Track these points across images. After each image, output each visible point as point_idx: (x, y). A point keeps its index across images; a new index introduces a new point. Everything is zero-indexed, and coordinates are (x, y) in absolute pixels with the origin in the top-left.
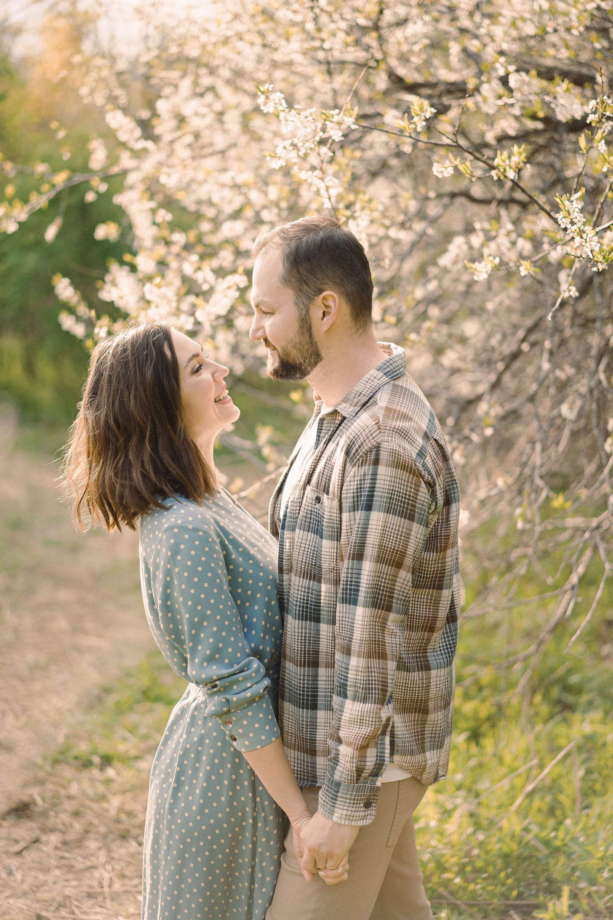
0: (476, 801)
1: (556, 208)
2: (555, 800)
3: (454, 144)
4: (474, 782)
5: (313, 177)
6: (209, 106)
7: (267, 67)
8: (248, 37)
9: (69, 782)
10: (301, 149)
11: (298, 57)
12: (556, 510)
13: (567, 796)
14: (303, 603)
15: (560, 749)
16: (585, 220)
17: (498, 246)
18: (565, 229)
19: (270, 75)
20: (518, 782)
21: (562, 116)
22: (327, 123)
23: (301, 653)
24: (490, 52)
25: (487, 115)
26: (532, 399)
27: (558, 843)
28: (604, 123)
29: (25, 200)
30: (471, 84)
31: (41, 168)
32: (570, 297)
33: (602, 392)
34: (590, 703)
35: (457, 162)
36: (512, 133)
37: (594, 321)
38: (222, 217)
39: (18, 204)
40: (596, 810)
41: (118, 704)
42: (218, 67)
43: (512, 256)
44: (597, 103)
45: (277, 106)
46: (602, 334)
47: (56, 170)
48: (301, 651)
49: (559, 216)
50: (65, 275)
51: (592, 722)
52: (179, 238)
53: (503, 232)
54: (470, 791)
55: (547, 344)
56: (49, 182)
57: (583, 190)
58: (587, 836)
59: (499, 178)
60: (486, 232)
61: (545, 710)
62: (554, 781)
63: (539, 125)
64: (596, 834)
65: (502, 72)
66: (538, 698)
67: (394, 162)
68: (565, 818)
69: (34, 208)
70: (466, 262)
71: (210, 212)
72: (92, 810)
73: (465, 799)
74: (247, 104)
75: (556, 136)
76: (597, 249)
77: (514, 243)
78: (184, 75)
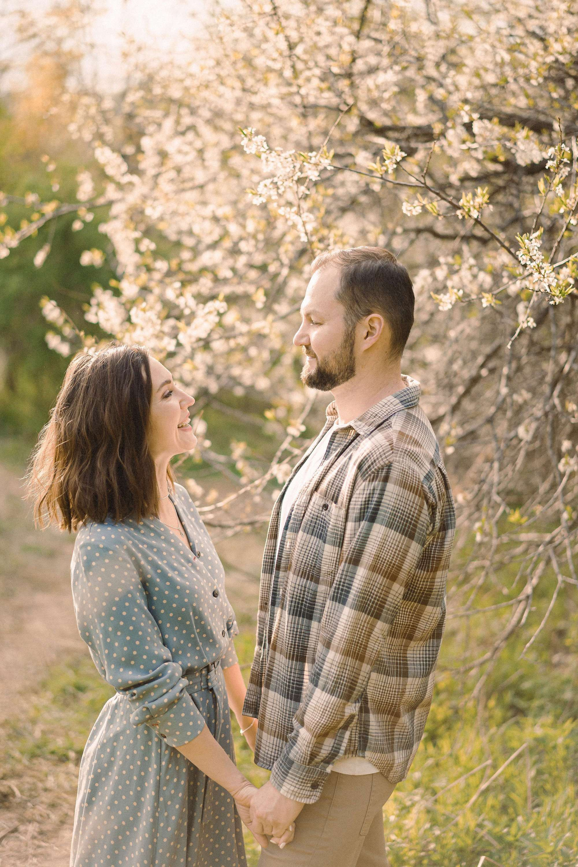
0: (434, 798)
1: (516, 245)
2: (508, 798)
3: (422, 185)
4: (432, 781)
5: (290, 213)
6: (190, 144)
7: (245, 109)
8: (230, 82)
9: (46, 775)
10: (281, 187)
11: (276, 102)
12: (512, 524)
13: (519, 795)
14: (299, 600)
15: (513, 750)
16: (543, 257)
17: (461, 279)
18: (525, 266)
19: (247, 116)
20: (473, 781)
21: (522, 161)
22: (305, 164)
23: (291, 647)
24: (455, 99)
25: (451, 158)
26: (490, 421)
27: (510, 838)
28: (561, 169)
29: (17, 228)
30: (437, 128)
31: (31, 198)
32: (528, 327)
33: (556, 416)
34: (541, 708)
35: (425, 202)
36: (474, 174)
37: (549, 349)
38: (202, 247)
39: (9, 231)
40: (546, 809)
41: (93, 702)
42: (198, 107)
43: (473, 288)
44: (556, 150)
45: (259, 147)
46: (556, 362)
47: (45, 200)
48: (292, 644)
49: (520, 254)
50: (51, 298)
51: (543, 726)
52: (161, 265)
53: (465, 266)
54: (427, 789)
55: (505, 370)
56: (38, 212)
57: (542, 230)
58: (538, 833)
59: (464, 217)
60: (450, 266)
61: (498, 713)
62: (507, 781)
63: (499, 168)
64: (547, 831)
65: (466, 120)
66: (492, 703)
67: (363, 199)
68: (517, 815)
69: (24, 235)
70: (432, 293)
71: (189, 242)
72: (68, 803)
73: (423, 797)
74: (226, 142)
75: (515, 178)
76: (554, 284)
77: (475, 277)
78: (167, 115)
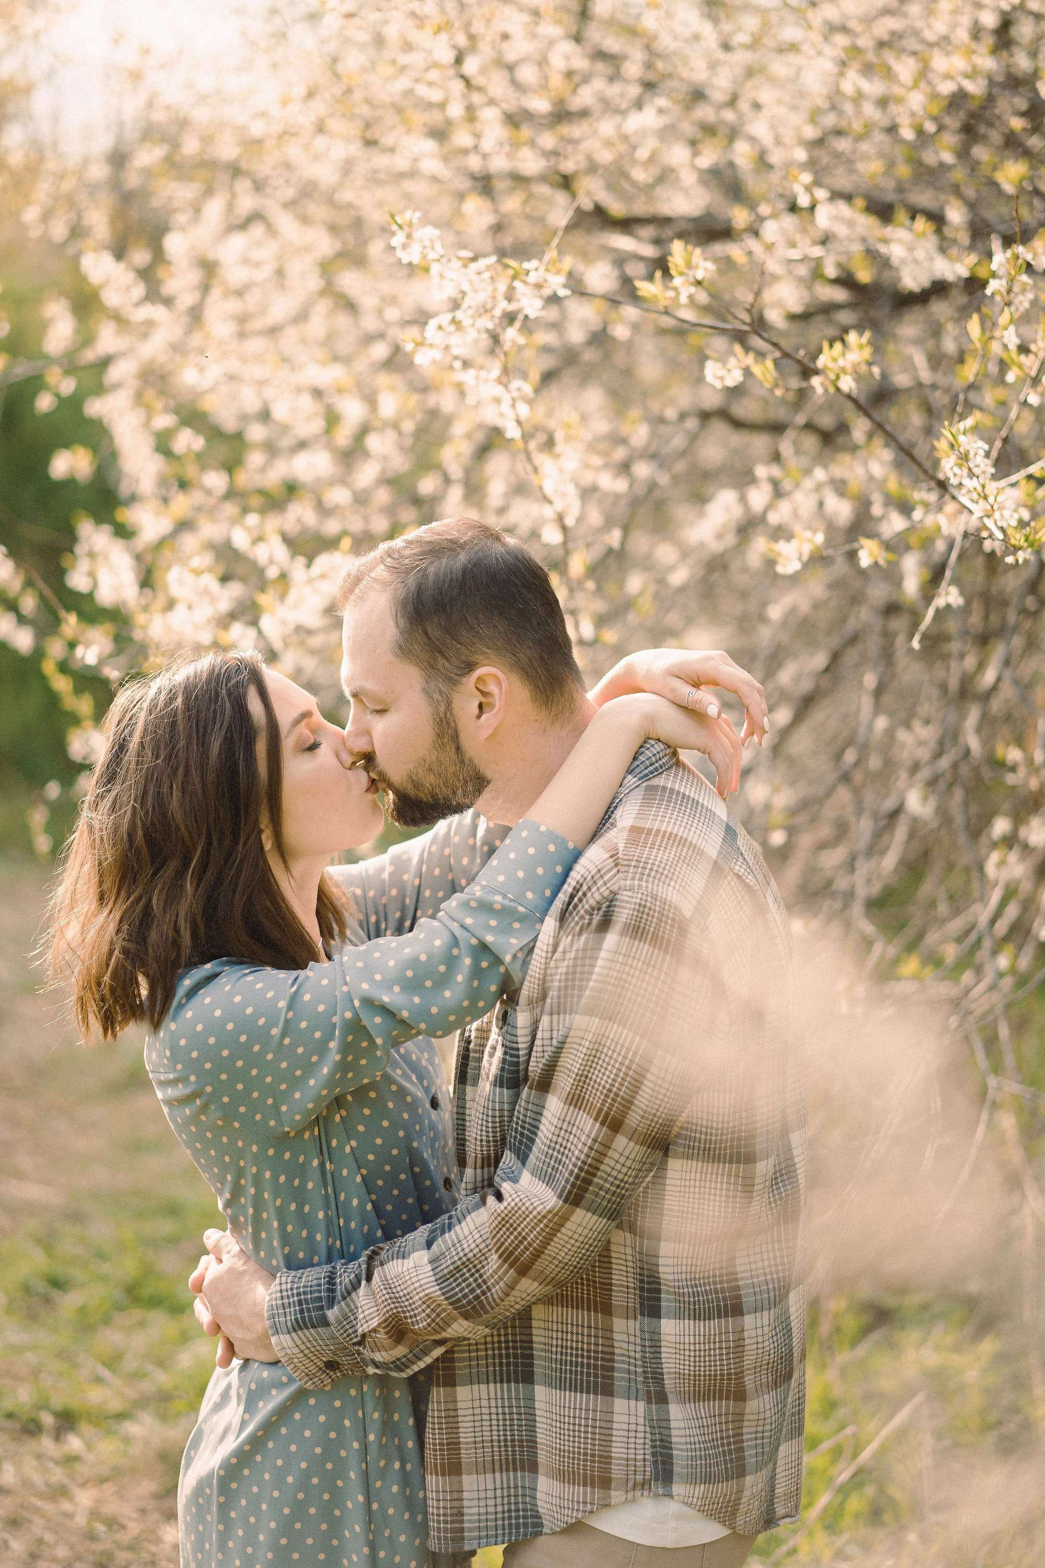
5: (488, 382)
6: (258, 247)
16: (993, 471)
17: (795, 509)
21: (912, 281)
22: (517, 284)
28: (1016, 295)
30: (740, 220)
33: (974, 771)
35: (749, 361)
38: (285, 444)
41: (83, 1311)
42: (269, 177)
44: (1007, 259)
45: (427, 251)
52: (215, 481)
53: (807, 484)
57: (977, 415)
59: (826, 390)
60: (775, 484)
63: (839, 293)
65: (804, 201)
67: (591, 355)
71: (263, 434)
72: (43, 1516)
78: (209, 192)
